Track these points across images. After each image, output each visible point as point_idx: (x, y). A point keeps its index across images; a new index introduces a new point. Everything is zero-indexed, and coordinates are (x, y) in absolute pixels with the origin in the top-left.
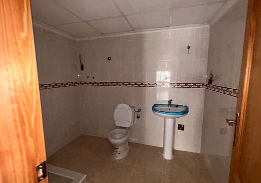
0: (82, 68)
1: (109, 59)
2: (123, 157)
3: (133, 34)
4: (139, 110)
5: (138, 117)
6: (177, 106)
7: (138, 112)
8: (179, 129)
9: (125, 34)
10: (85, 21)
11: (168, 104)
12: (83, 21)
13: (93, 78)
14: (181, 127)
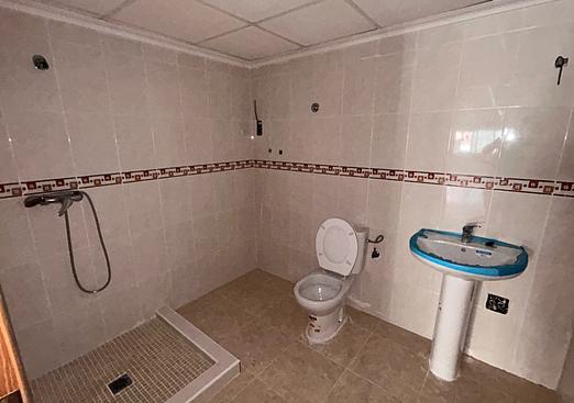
0: (259, 132)
1: (315, 108)
2: (327, 339)
3: (378, 37)
4: (380, 239)
5: (375, 255)
6: (490, 243)
7: (376, 242)
8: (488, 306)
9: (355, 43)
10: (253, 24)
11: (461, 232)
12: (250, 24)
13: (281, 152)
14: (498, 304)
